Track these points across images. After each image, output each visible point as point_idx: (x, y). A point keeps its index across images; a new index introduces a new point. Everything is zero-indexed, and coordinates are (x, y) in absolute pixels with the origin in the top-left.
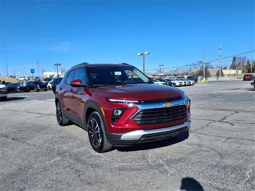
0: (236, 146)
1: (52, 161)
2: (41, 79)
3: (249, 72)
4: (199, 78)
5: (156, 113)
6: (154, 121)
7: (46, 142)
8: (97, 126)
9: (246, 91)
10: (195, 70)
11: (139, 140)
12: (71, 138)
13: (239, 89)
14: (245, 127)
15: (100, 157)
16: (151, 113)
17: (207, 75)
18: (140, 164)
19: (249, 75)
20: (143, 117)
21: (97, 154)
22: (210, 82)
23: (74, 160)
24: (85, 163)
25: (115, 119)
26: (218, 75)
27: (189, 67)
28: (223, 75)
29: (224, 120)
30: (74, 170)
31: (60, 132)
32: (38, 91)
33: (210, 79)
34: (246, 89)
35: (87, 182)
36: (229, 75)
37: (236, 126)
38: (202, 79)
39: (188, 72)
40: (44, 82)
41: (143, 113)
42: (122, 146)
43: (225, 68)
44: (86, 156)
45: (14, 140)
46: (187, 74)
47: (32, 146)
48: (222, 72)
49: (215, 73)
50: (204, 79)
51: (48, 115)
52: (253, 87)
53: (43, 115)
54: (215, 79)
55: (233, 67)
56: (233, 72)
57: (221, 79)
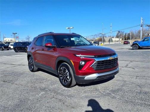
0: (144, 81)
1: (40, 95)
2: (3, 42)
3: (125, 40)
4: (100, 43)
5: (104, 63)
6: (103, 68)
7: (28, 82)
8: (67, 71)
9: (128, 50)
10: (97, 38)
11: (96, 79)
12: (44, 79)
13: (123, 49)
14: (141, 70)
15: (69, 90)
16: (102, 63)
17: (104, 41)
18: (97, 94)
19: (127, 41)
20: (97, 66)
21: (66, 89)
22: (105, 45)
23: (54, 93)
24: (62, 95)
25: (81, 67)
26: (109, 41)
27: (93, 36)
28: (112, 41)
29: (128, 66)
30: (58, 100)
31: (33, 76)
32: (3, 50)
33: (105, 43)
34: (128, 49)
35: (71, 107)
36: (115, 41)
37: (136, 70)
38: (101, 43)
39: (92, 39)
40: (6, 44)
41: (98, 63)
42: (84, 83)
43: (113, 37)
44: (60, 90)
45: (5, 82)
46: (92, 40)
47: (20, 86)
48: (112, 39)
49: (108, 40)
50: (103, 43)
51: (19, 65)
52: (132, 48)
53: (15, 66)
54: (108, 43)
55: (117, 37)
56: (117, 39)
57: (111, 43)
